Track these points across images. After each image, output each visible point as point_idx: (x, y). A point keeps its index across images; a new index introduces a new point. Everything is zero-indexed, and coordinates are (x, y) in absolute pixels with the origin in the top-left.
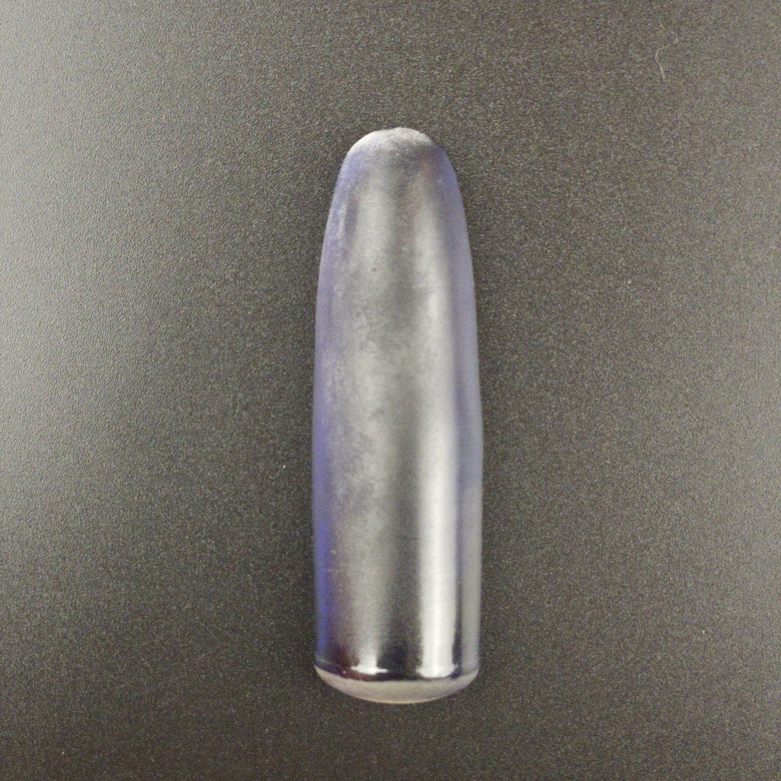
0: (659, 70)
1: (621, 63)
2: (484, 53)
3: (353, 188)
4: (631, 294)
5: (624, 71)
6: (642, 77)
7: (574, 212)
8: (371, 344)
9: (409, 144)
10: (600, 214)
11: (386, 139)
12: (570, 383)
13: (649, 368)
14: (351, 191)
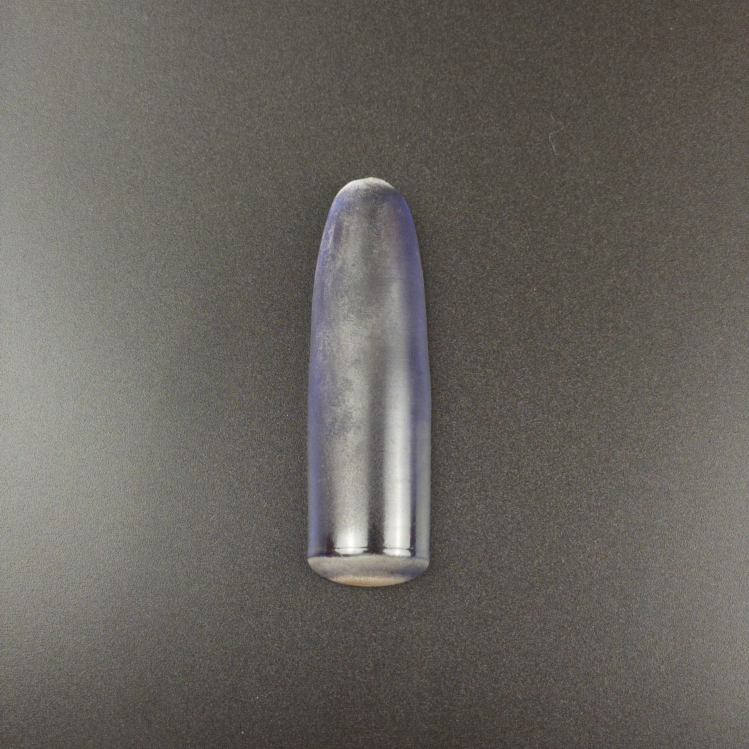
0: (551, 146)
1: (525, 142)
2: (431, 134)
3: (339, 214)
4: (536, 298)
5: (527, 148)
6: (539, 151)
7: (495, 241)
8: (351, 315)
9: (379, 186)
10: (513, 242)
11: (362, 183)
12: (494, 359)
13: (550, 350)
14: (338, 216)
